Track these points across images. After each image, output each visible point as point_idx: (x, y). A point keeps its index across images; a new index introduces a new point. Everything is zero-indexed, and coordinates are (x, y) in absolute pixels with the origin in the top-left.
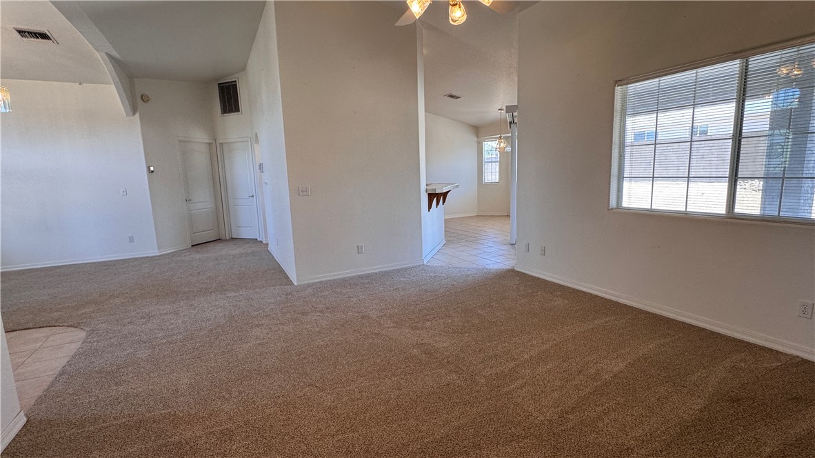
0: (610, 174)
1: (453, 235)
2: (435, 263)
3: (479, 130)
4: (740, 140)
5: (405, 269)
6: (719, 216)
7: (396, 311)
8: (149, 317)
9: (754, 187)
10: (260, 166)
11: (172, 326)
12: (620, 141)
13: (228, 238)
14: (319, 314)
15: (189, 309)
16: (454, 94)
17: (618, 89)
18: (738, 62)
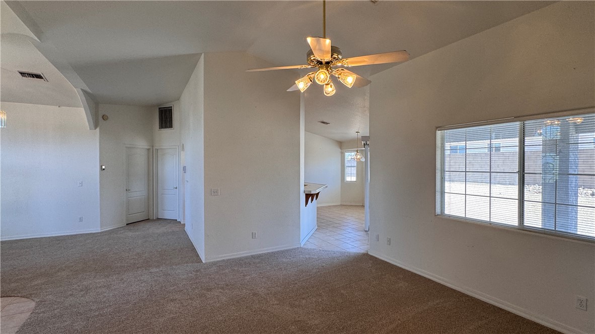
0: (435, 190)
1: (322, 221)
2: (309, 246)
3: (343, 145)
4: (523, 175)
5: (287, 251)
6: (513, 227)
7: (280, 289)
8: (87, 289)
9: (535, 190)
10: (184, 168)
11: (105, 299)
12: (441, 167)
13: (154, 219)
14: (220, 290)
15: (119, 283)
16: (325, 121)
17: (439, 133)
18: (518, 123)
